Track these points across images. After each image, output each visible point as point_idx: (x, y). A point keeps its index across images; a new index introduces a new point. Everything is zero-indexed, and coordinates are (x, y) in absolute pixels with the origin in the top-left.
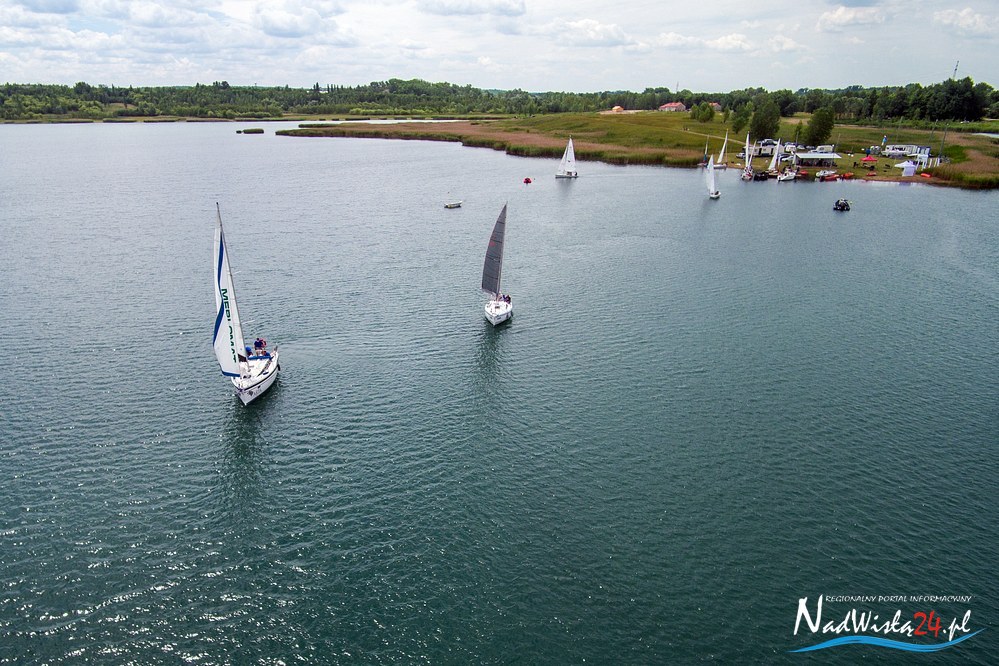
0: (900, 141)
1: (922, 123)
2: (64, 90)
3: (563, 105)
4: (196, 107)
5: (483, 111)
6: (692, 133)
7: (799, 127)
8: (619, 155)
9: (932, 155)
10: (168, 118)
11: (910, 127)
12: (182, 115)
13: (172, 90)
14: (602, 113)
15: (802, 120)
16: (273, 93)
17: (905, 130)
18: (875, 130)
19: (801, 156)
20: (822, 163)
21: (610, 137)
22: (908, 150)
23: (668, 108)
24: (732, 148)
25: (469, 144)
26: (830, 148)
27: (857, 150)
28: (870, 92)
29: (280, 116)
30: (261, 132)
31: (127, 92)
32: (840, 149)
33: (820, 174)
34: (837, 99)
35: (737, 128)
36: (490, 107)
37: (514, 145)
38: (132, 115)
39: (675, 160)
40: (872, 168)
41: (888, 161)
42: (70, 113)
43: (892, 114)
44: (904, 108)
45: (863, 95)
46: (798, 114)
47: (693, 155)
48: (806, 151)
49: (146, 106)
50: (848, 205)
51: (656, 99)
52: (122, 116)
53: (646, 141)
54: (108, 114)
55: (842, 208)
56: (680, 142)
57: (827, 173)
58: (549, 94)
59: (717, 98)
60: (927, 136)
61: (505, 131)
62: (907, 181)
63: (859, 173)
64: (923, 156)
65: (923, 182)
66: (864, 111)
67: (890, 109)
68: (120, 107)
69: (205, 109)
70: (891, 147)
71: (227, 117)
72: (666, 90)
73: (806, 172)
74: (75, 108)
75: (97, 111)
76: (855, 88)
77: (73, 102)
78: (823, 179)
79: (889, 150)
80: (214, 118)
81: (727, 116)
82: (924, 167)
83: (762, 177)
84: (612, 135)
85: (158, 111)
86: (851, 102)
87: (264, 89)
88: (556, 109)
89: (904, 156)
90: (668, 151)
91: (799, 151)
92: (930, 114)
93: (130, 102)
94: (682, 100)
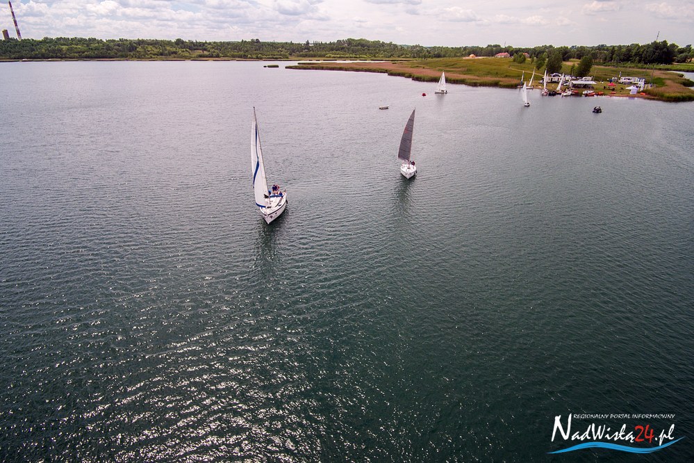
0: (628, 75)
1: (640, 65)
2: (169, 43)
3: (442, 53)
4: (242, 53)
5: (399, 57)
6: (514, 70)
7: (573, 67)
8: (474, 81)
9: (646, 83)
10: (226, 58)
11: (633, 67)
12: (234, 57)
13: (228, 43)
14: (464, 58)
15: (574, 63)
16: (283, 45)
17: (631, 69)
18: (614, 69)
19: (574, 82)
20: (586, 87)
21: (469, 71)
22: (633, 80)
23: (499, 56)
24: (536, 78)
25: (391, 74)
26: (590, 78)
27: (604, 80)
28: (611, 48)
29: (287, 58)
30: (277, 66)
31: (204, 44)
32: (595, 79)
33: (585, 92)
34: (593, 51)
35: (538, 68)
36: (402, 55)
37: (417, 75)
38: (207, 57)
39: (506, 84)
40: (613, 90)
41: (622, 86)
42: (173, 55)
43: (623, 60)
44: (630, 56)
45: (607, 50)
46: (572, 59)
47: (515, 81)
48: (577, 80)
49: (214, 52)
50: (600, 110)
51: (493, 51)
52: (201, 57)
53: (489, 73)
54: (193, 56)
55: (597, 111)
56: (508, 74)
57: (589, 92)
58: (434, 48)
59: (527, 50)
60: (643, 72)
61: (411, 67)
62: (633, 97)
64: (641, 83)
65: (641, 97)
66: (608, 58)
67: (622, 57)
68: (200, 52)
69: (246, 54)
70: (623, 78)
71: (258, 59)
72: (499, 46)
73: (578, 91)
74: (175, 53)
75: (187, 54)
76: (603, 46)
77: (174, 50)
78: (586, 95)
79: (622, 80)
80: (252, 59)
81: (533, 61)
82: (642, 89)
83: (553, 94)
84: (470, 70)
85: (220, 54)
86: (601, 53)
87: (279, 43)
88: (438, 56)
89: (631, 83)
90: (501, 79)
91: (573, 80)
92: (644, 60)
93: (205, 50)
94: (507, 52)
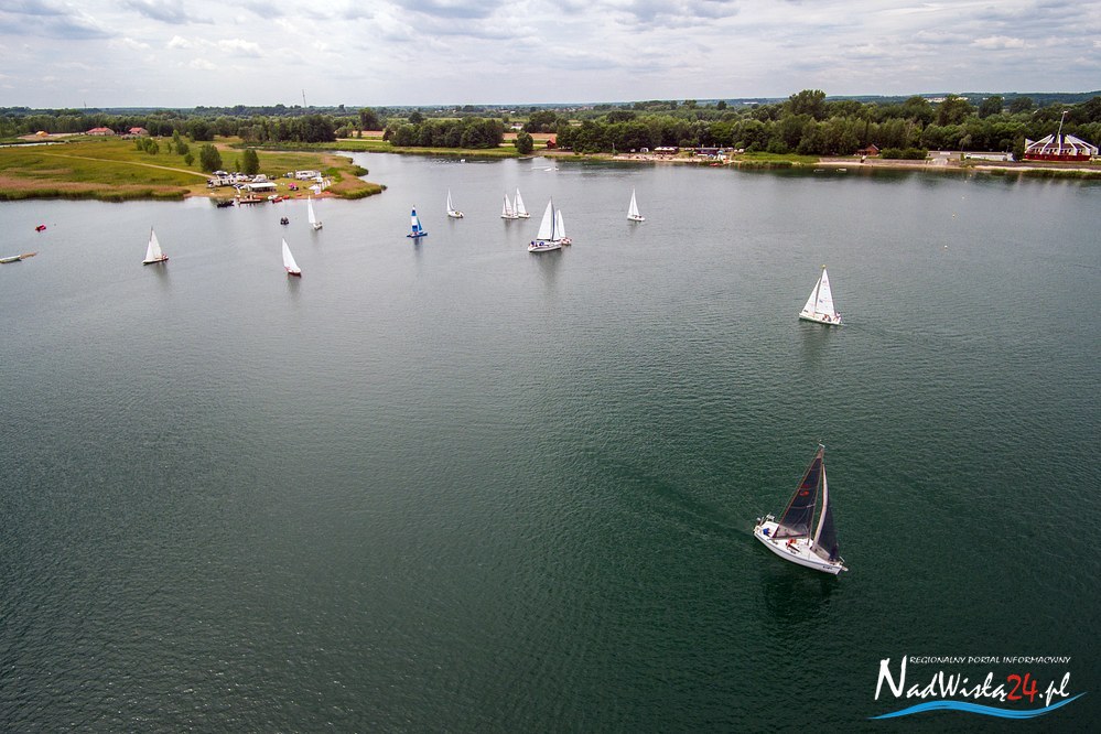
0: (300, 164)
1: (304, 144)
6: (153, 166)
7: (237, 162)
9: (324, 177)
11: (297, 148)
18: (280, 154)
19: (253, 186)
22: (310, 173)
26: (264, 178)
33: (270, 198)
35: (189, 161)
39: (163, 194)
43: (283, 139)
44: (288, 134)
46: (216, 138)
47: (176, 190)
57: (274, 196)
59: (139, 123)
60: (313, 159)
62: (319, 198)
63: (292, 194)
64: (320, 179)
70: (298, 172)
73: (260, 198)
78: (273, 202)
79: (299, 175)
82: (324, 186)
90: (153, 187)
91: (246, 180)
